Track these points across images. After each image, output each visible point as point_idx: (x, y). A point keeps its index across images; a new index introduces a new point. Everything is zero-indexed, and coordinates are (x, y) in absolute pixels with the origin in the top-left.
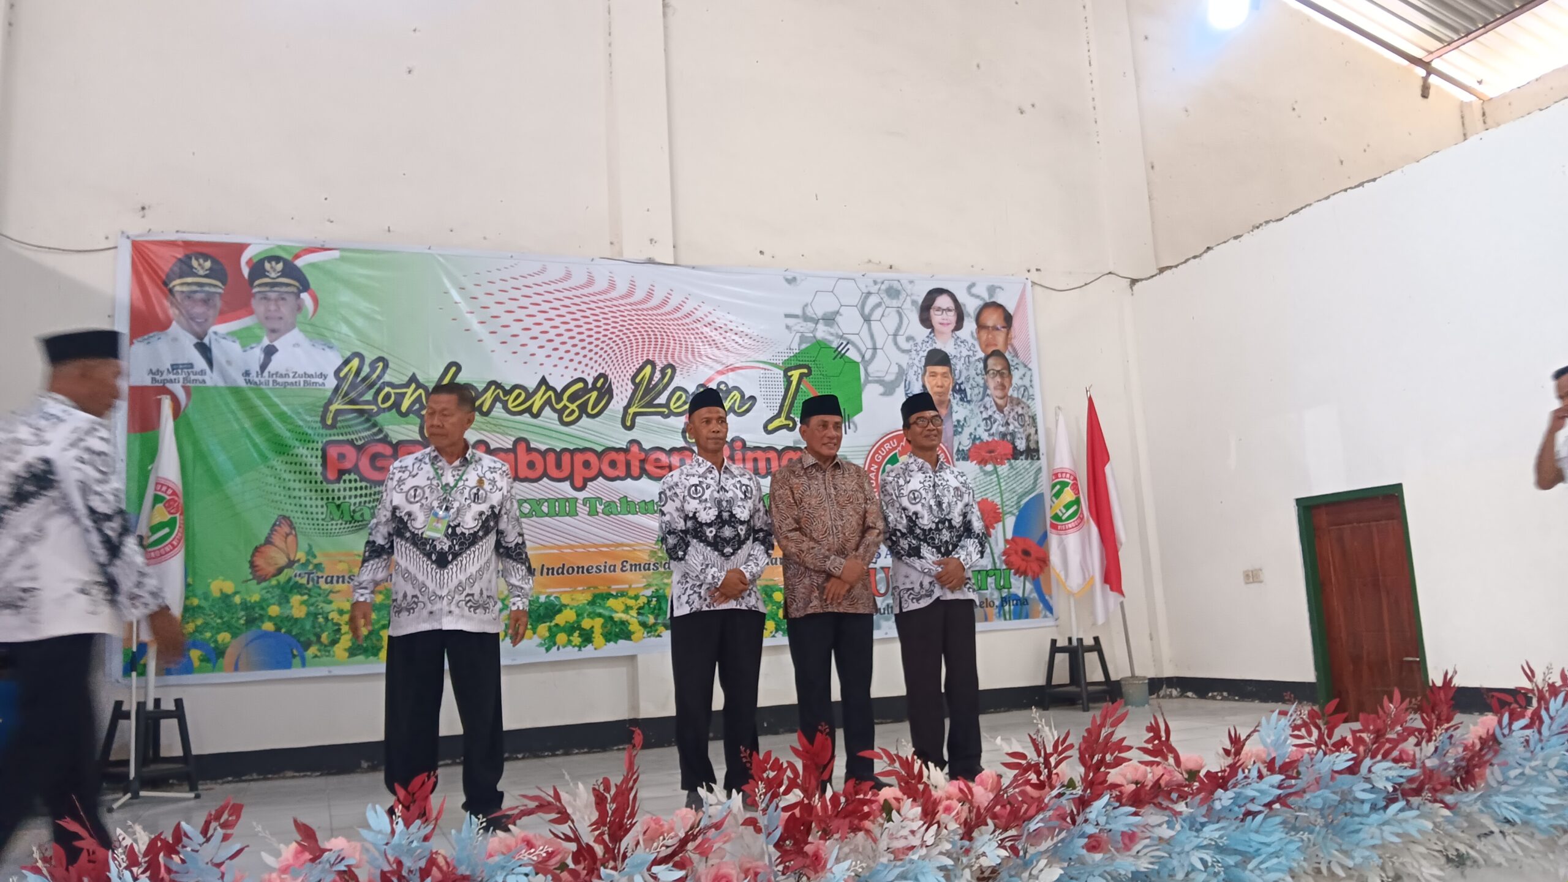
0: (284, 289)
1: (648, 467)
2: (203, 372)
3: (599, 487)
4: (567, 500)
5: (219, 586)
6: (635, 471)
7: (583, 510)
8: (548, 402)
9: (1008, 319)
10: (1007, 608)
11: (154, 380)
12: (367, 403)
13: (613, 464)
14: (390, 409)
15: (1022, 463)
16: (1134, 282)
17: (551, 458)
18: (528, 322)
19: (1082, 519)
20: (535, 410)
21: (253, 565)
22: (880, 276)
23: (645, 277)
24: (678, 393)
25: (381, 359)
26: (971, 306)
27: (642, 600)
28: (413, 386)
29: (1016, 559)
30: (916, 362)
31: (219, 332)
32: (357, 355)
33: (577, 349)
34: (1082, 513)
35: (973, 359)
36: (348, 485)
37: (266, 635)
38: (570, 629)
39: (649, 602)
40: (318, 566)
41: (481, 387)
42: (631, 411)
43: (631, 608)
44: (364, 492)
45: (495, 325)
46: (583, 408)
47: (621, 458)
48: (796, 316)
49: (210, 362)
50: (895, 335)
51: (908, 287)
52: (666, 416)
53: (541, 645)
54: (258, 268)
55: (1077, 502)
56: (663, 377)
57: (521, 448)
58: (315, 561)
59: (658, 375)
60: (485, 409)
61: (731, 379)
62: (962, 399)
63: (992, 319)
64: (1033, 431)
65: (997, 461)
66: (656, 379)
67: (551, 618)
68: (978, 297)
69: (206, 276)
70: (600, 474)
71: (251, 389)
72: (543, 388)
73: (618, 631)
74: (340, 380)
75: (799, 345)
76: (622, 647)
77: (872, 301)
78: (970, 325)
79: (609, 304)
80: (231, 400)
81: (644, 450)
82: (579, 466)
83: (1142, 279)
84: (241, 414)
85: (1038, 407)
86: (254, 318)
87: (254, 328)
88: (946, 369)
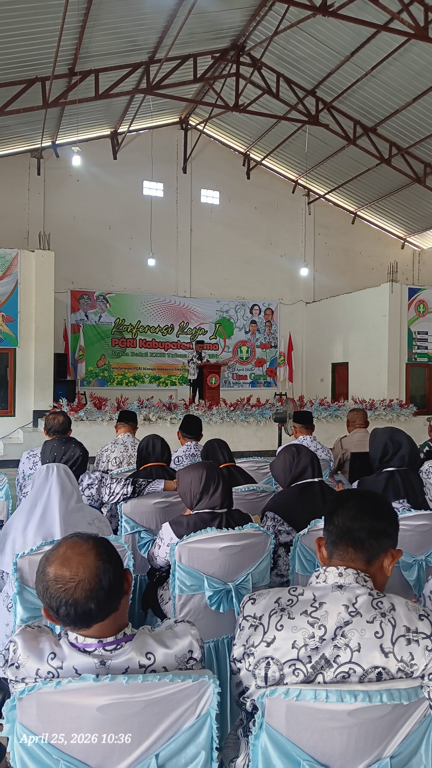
0: (103, 302)
1: (182, 347)
2: (86, 321)
3: (170, 351)
4: (163, 353)
5: (90, 368)
6: (179, 348)
7: (167, 356)
8: (160, 330)
9: (273, 312)
10: (265, 385)
11: (76, 323)
12: (121, 329)
13: (174, 346)
14: (125, 331)
15: (273, 349)
16: (307, 303)
17: (160, 344)
18: (156, 311)
19: (285, 364)
20: (157, 332)
21: (97, 365)
22: (241, 301)
23: (183, 301)
24: (189, 329)
25: (124, 319)
26: (263, 309)
27: (179, 377)
28: (130, 326)
29: (269, 373)
30: (248, 323)
31: (90, 312)
32: (118, 318)
33: (167, 318)
35: (262, 323)
36: (116, 348)
37: (99, 379)
38: (164, 383)
39: (181, 378)
40: (110, 365)
41: (145, 326)
42: (178, 333)
43: (177, 379)
44: (119, 349)
45: (148, 312)
46: (167, 332)
47: (176, 344)
48: (219, 311)
49: (88, 319)
50: (243, 316)
51: (247, 304)
52: (187, 335)
53: (157, 386)
54: (98, 297)
55: (284, 360)
57: (154, 340)
59: (185, 325)
60: (146, 332)
61: (202, 326)
62: (259, 333)
63: (268, 312)
64: (276, 341)
65: (266, 349)
67: (159, 380)
68: (265, 307)
69: (86, 299)
70: (171, 348)
71: (97, 325)
72: (159, 327)
73: (174, 384)
74: (115, 324)
75: (219, 318)
76: (175, 387)
77: (238, 307)
78: (263, 314)
79: (174, 307)
80: (92, 327)
81: (181, 343)
82: (166, 346)
83: (309, 303)
84: (95, 331)
85: (278, 335)
86: (97, 309)
87: (97, 311)
88: (255, 325)
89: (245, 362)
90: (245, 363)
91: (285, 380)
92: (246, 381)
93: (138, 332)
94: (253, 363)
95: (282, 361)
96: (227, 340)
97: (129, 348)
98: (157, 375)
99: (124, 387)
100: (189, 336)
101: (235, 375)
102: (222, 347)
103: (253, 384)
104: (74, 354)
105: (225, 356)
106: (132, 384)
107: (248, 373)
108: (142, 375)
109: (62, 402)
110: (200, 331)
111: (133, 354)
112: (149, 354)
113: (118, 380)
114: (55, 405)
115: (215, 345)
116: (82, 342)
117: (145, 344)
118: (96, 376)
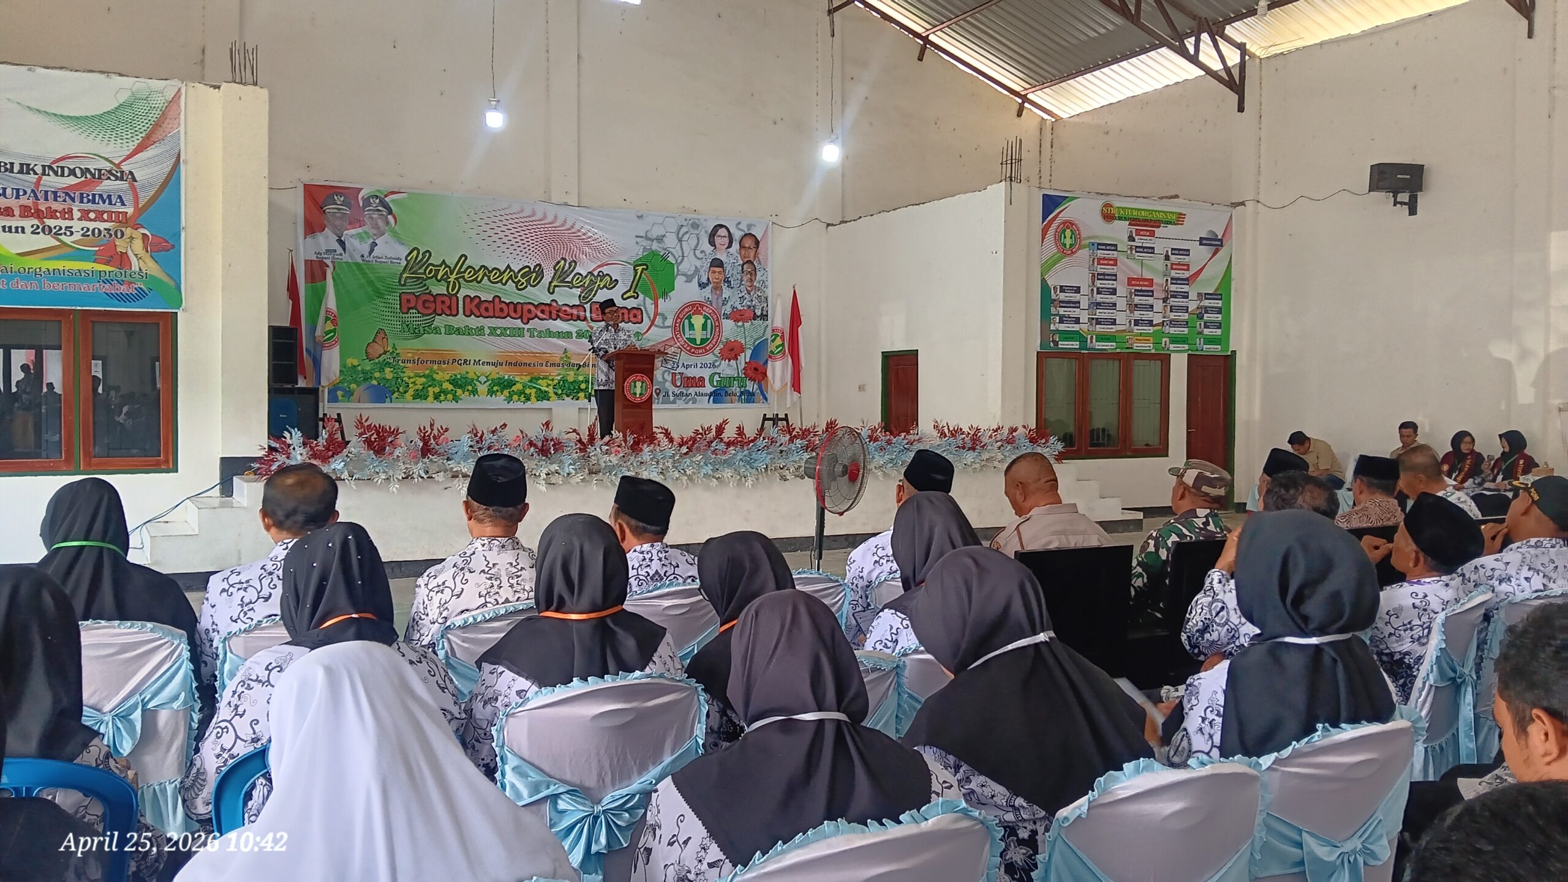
0: (380, 213)
1: (560, 314)
2: (341, 254)
3: (535, 323)
4: (519, 329)
5: (351, 361)
6: (554, 316)
7: (527, 334)
8: (510, 277)
9: (757, 243)
10: (743, 397)
11: (317, 257)
12: (421, 274)
13: (543, 312)
14: (432, 277)
15: (758, 322)
16: (828, 225)
17: (512, 306)
18: (502, 235)
19: (784, 354)
20: (504, 281)
21: (366, 353)
22: (690, 216)
23: (563, 212)
24: (577, 276)
25: (428, 251)
26: (737, 235)
27: (556, 382)
28: (443, 266)
29: (751, 373)
30: (705, 264)
31: (349, 233)
33: (526, 250)
34: (785, 351)
35: (736, 264)
36: (412, 315)
37: (374, 385)
38: (521, 393)
39: (559, 383)
40: (399, 355)
41: (477, 268)
42: (553, 284)
43: (550, 385)
44: (417, 319)
45: (484, 235)
46: (528, 281)
47: (547, 309)
48: (642, 237)
49: (344, 250)
50: (695, 250)
52: (571, 288)
53: (505, 400)
54: (367, 202)
55: (783, 345)
56: (570, 268)
57: (497, 300)
58: (397, 352)
59: (567, 265)
60: (479, 279)
61: (605, 270)
62: (728, 286)
63: (748, 243)
64: (765, 305)
65: (745, 320)
66: (566, 268)
67: (511, 387)
68: (742, 230)
69: (341, 205)
70: (536, 316)
71: (365, 264)
72: (508, 270)
73: (543, 396)
74: (408, 262)
75: (643, 252)
76: (545, 404)
77: (684, 229)
78: (736, 246)
79: (543, 226)
80: (354, 268)
81: (559, 305)
82: (525, 310)
83: (833, 225)
84: (360, 276)
85: (769, 292)
86: (366, 228)
87: (366, 233)
88: (721, 269)
89: (699, 349)
90: (701, 351)
91: (784, 386)
92: (701, 390)
93: (461, 280)
94: (717, 351)
95: (777, 347)
96: (661, 301)
97: (440, 315)
98: (506, 378)
99: (430, 403)
100: (577, 291)
101: (678, 376)
102: (649, 317)
103: (718, 396)
104: (314, 329)
105: (655, 336)
106: (450, 396)
107: (706, 373)
108: (471, 375)
109: (291, 438)
110: (601, 281)
111: (451, 330)
112: (486, 329)
113: (416, 387)
114: (274, 445)
115: (635, 311)
116: (331, 302)
117: (477, 307)
118: (365, 379)
